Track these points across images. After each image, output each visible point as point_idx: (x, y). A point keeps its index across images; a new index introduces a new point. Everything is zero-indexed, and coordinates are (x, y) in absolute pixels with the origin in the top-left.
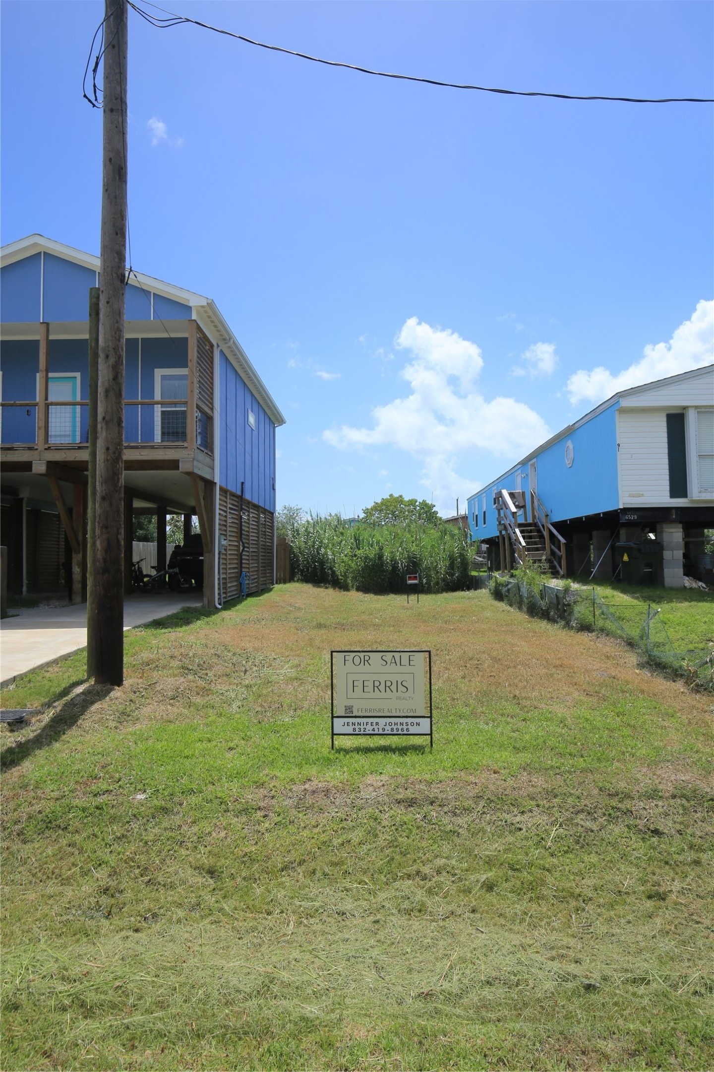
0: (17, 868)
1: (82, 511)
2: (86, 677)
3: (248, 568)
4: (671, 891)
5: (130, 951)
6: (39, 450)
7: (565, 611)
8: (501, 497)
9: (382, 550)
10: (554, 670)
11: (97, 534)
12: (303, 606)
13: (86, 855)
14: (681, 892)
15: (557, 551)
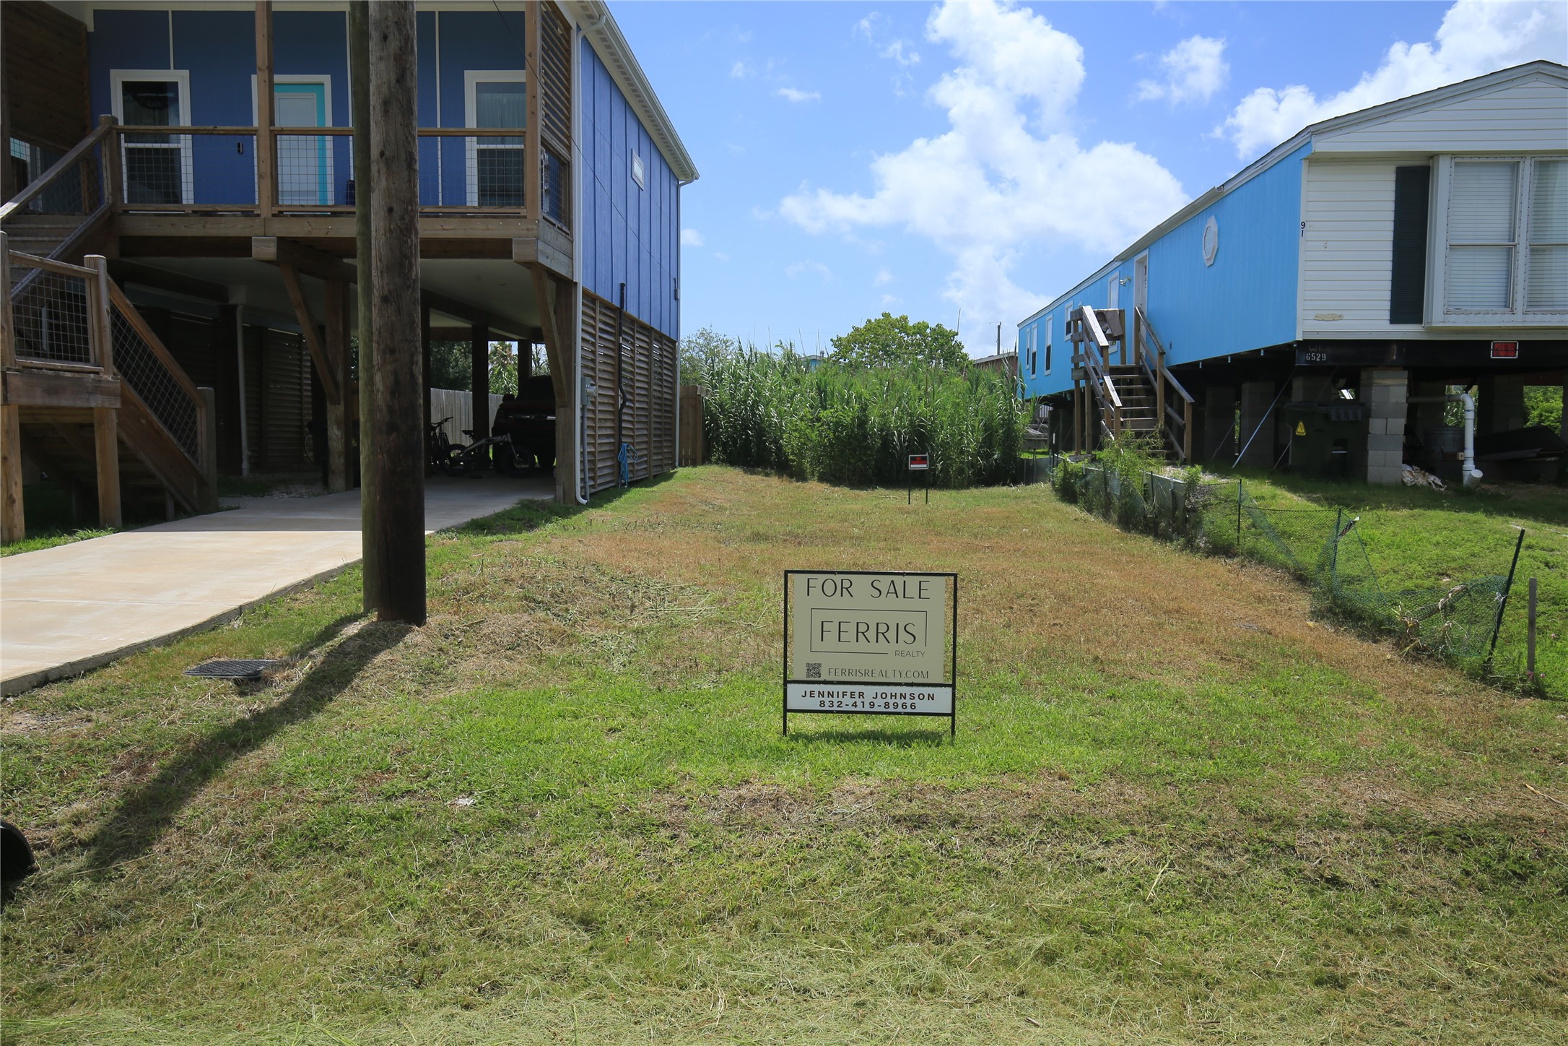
0: (265, 908)
1: (341, 330)
2: (362, 610)
3: (632, 437)
4: (1356, 974)
5: (459, 1036)
6: (262, 217)
7: (1186, 520)
8: (1081, 319)
9: (865, 410)
10: (1164, 617)
11: (375, 363)
12: (727, 505)
13: (377, 891)
14: (1374, 977)
15: (1176, 416)
